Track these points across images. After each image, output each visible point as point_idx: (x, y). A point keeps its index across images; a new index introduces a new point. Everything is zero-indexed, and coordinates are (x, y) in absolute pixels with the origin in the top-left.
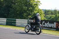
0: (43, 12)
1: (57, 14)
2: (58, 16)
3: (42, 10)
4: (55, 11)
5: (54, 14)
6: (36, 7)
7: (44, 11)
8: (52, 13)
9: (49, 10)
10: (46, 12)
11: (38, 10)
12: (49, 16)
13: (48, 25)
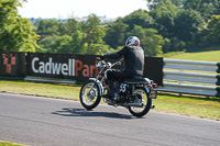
0: (32, 28)
1: (79, 32)
2: (80, 37)
3: (30, 22)
4: (72, 22)
5: (67, 33)
6: (9, 11)
7: (35, 25)
8: (62, 31)
9: (51, 20)
10: (43, 27)
11: (18, 20)
12: (52, 39)
13: (49, 67)
